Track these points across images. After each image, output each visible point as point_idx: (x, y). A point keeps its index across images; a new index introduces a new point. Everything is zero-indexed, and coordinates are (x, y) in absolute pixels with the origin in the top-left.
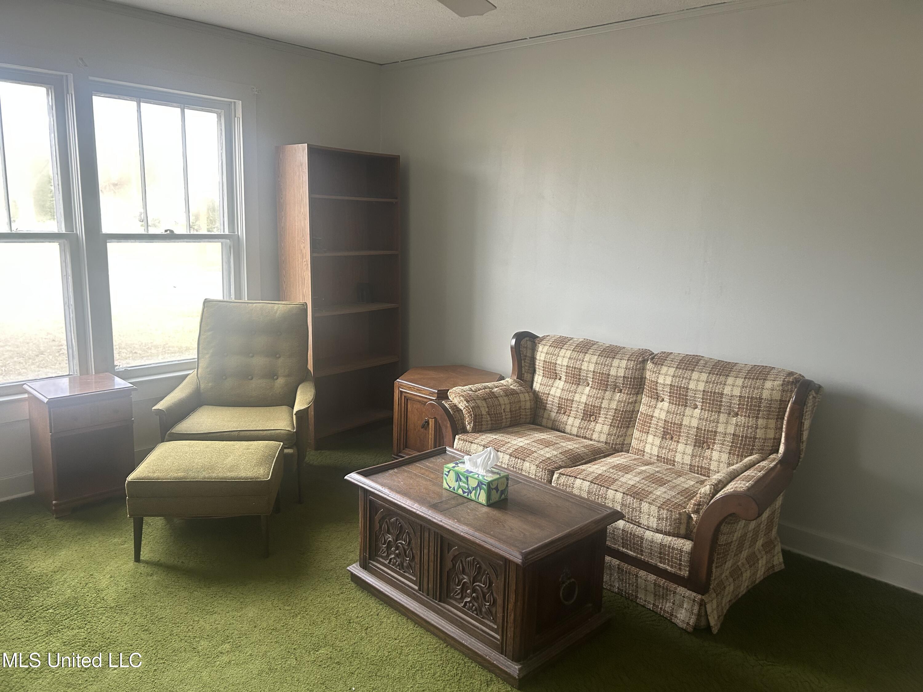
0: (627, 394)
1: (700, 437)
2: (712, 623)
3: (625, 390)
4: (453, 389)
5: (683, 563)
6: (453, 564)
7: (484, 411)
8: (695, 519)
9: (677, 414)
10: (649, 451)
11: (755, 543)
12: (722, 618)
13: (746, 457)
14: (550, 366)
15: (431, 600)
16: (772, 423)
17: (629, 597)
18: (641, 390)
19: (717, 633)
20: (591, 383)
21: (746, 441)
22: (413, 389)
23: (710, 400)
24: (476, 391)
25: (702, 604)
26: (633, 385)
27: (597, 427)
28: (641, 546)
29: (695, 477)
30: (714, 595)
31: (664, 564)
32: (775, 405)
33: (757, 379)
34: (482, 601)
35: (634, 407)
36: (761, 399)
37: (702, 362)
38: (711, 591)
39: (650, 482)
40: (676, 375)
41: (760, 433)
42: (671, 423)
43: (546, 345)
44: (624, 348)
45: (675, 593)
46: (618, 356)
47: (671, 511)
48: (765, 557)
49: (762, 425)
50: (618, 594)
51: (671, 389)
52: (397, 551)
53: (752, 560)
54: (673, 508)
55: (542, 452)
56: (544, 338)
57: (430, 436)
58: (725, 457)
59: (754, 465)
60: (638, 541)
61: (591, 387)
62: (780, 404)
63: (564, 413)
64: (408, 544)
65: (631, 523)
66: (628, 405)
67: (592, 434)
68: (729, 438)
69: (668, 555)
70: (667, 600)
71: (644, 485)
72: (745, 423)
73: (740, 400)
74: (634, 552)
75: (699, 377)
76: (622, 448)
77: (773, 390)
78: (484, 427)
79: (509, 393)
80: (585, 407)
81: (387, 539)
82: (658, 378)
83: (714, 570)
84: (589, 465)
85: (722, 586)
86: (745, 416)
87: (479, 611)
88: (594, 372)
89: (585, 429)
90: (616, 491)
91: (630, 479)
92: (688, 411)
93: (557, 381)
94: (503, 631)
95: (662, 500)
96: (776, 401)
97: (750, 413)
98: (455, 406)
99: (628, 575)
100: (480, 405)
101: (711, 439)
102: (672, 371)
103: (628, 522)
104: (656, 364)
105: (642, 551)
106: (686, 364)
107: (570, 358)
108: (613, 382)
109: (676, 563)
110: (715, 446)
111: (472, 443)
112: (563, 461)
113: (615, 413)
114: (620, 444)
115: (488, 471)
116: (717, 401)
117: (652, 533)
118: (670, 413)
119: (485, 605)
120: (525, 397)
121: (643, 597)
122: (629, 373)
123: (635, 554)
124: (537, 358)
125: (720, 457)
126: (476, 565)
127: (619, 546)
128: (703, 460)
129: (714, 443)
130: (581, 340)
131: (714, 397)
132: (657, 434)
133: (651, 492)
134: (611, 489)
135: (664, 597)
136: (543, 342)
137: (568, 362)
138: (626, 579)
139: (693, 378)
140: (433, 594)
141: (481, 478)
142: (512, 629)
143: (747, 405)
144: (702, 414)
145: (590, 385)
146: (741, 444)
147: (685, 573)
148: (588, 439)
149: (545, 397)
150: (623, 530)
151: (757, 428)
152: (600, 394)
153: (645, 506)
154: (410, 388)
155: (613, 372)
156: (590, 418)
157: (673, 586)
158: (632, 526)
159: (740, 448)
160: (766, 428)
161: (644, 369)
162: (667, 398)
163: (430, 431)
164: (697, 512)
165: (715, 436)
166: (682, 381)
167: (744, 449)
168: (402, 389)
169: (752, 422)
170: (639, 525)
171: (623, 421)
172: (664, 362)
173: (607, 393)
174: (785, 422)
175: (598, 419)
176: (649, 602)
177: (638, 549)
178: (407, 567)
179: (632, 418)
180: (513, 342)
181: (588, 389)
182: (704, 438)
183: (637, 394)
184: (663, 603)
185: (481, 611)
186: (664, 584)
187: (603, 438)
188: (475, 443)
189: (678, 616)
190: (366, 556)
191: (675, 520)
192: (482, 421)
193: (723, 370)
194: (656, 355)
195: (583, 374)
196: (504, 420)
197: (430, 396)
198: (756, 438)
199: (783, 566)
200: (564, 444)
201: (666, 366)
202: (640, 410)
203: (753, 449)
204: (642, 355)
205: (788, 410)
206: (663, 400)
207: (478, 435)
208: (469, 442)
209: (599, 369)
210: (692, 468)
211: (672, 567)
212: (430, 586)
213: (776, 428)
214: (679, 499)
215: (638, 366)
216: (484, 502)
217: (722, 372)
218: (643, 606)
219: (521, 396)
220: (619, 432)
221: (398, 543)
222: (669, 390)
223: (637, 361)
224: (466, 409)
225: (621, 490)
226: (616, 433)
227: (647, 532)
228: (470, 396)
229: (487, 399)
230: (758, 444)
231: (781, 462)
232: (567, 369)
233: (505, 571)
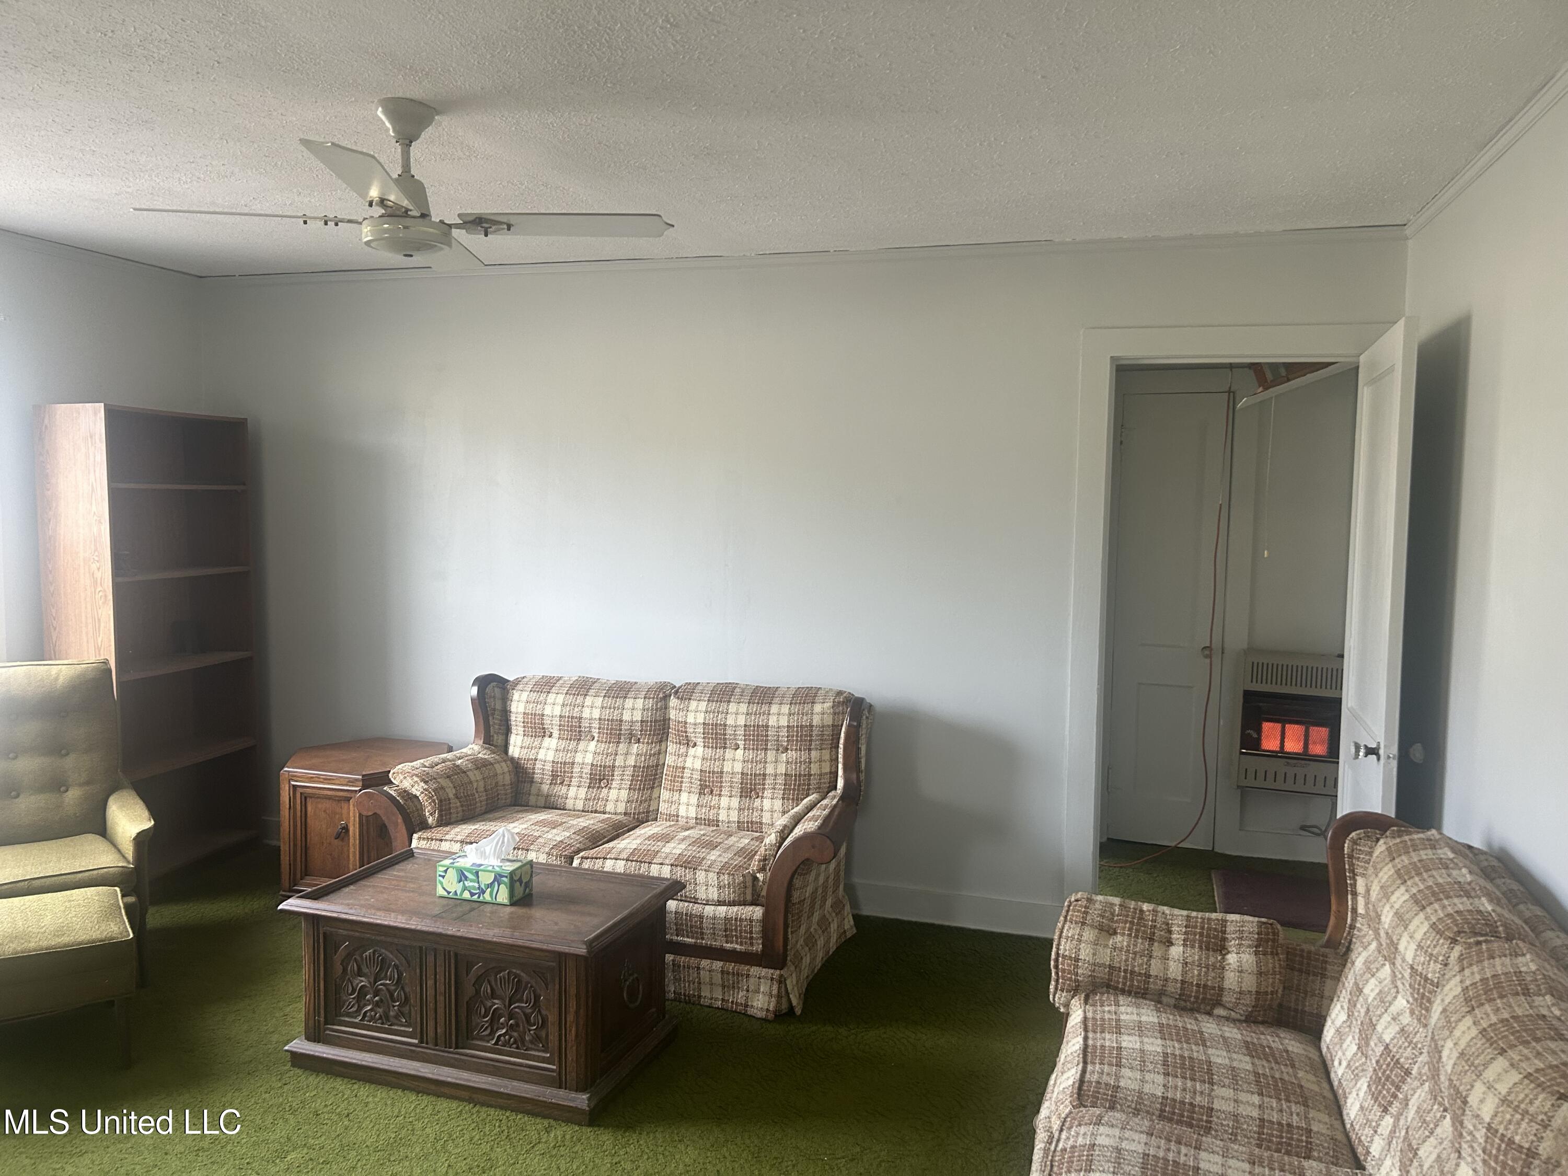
0: (648, 743)
1: (747, 784)
2: (795, 1002)
3: (645, 739)
4: (397, 767)
5: (754, 936)
6: (476, 990)
7: (451, 793)
8: (761, 879)
9: (715, 760)
10: (684, 815)
11: (825, 903)
12: (802, 996)
13: (802, 800)
14: (535, 719)
15: (443, 1051)
16: (826, 755)
17: (690, 1000)
18: (665, 735)
19: (801, 1014)
20: (596, 735)
21: (800, 780)
22: (317, 779)
23: (753, 735)
24: (433, 767)
25: (781, 981)
26: (655, 730)
27: (610, 795)
28: (701, 928)
29: (749, 835)
30: (792, 968)
31: (732, 943)
32: (828, 732)
33: (804, 703)
34: (524, 1027)
35: (658, 759)
36: (811, 726)
37: (738, 690)
38: (789, 963)
39: (699, 847)
40: (709, 709)
41: (815, 769)
42: (709, 772)
43: (525, 691)
44: (636, 683)
45: (748, 976)
46: (631, 694)
47: (733, 875)
48: (836, 919)
49: (815, 758)
50: (675, 1000)
51: (704, 729)
52: (377, 998)
53: (824, 923)
54: (735, 871)
55: (550, 836)
56: (517, 682)
57: (352, 850)
58: (778, 804)
59: (816, 805)
60: (696, 922)
61: (598, 741)
62: (833, 730)
63: (562, 783)
64: (397, 982)
65: (686, 901)
66: (649, 758)
67: (605, 806)
68: (781, 780)
69: (736, 930)
70: (739, 988)
71: (692, 851)
72: (796, 759)
73: (788, 731)
74: (693, 938)
75: (738, 709)
76: (648, 816)
77: (823, 714)
78: (454, 816)
79: (480, 764)
80: (591, 770)
81: (358, 985)
82: (686, 717)
83: (790, 936)
84: (616, 842)
85: (799, 958)
86: (796, 749)
87: (520, 1043)
88: (600, 719)
89: (594, 799)
90: (662, 864)
91: (674, 848)
92: (729, 754)
93: (547, 739)
94: (560, 1056)
95: (720, 865)
96: (828, 726)
97: (801, 745)
98: (405, 791)
99: (686, 969)
100: (444, 785)
101: (759, 784)
102: (703, 706)
103: (681, 901)
104: (682, 699)
105: (702, 933)
106: (719, 694)
107: (563, 705)
108: (628, 730)
109: (746, 938)
110: (766, 792)
111: (441, 840)
112: (580, 842)
113: (634, 771)
114: (644, 813)
115: (503, 860)
116: (762, 736)
117: (713, 908)
118: (707, 759)
119: (530, 1030)
120: (503, 768)
121: (708, 995)
122: (648, 716)
123: (693, 941)
124: (512, 710)
125: (772, 805)
126: (514, 979)
127: (672, 935)
128: (752, 813)
129: (764, 789)
130: (574, 679)
131: (758, 731)
132: (693, 790)
133: (703, 859)
134: (654, 863)
135: (735, 987)
136: (520, 687)
137: (562, 710)
138: (684, 977)
139: (730, 711)
140: (446, 1041)
141: (498, 869)
142: (574, 1048)
143: (797, 736)
144: (746, 754)
145: (596, 739)
146: (795, 785)
147: (758, 947)
148: (600, 812)
149: (530, 764)
150: (676, 913)
151: (810, 763)
152: (612, 748)
153: (701, 876)
154: (311, 779)
155: (626, 717)
156: (600, 783)
157: (744, 968)
158: (686, 904)
159: (794, 790)
160: (820, 761)
161: (666, 707)
162: (700, 742)
163: (351, 840)
164: (762, 869)
165: (764, 779)
166: (717, 716)
167: (798, 790)
168: (296, 781)
169: (804, 755)
170: (695, 901)
171: (645, 780)
172: (692, 696)
173: (621, 746)
174: (841, 751)
175: (612, 784)
176: (716, 999)
177: (697, 933)
178: (396, 1017)
179: (657, 775)
180: (474, 691)
181: (593, 743)
182: (751, 784)
183: (661, 741)
184: (733, 994)
185: (523, 1041)
186: (733, 969)
187: (621, 808)
188: (446, 840)
189: (755, 1004)
190: (319, 1021)
191: (739, 884)
192: (450, 809)
193: (764, 697)
194: (680, 688)
195: (585, 724)
196: (478, 804)
197: (350, 786)
198: (811, 775)
199: (855, 931)
200: (575, 822)
201: (696, 700)
202: (666, 762)
203: (809, 789)
204: (662, 689)
205: (843, 735)
206: (695, 745)
207: (448, 829)
208: (436, 840)
209: (606, 714)
210: (740, 826)
211: (741, 944)
212: (439, 1031)
213: (831, 760)
214: (738, 860)
215: (659, 704)
216: (506, 901)
217: (763, 700)
218: (709, 1007)
219: (497, 766)
220: (642, 796)
221: (378, 985)
222: (702, 731)
223: (657, 698)
224: (426, 794)
225: (667, 861)
226: (638, 798)
227: (707, 907)
228: (428, 774)
229: (452, 775)
230: (813, 782)
231: (842, 798)
232: (560, 721)
233: (560, 972)
